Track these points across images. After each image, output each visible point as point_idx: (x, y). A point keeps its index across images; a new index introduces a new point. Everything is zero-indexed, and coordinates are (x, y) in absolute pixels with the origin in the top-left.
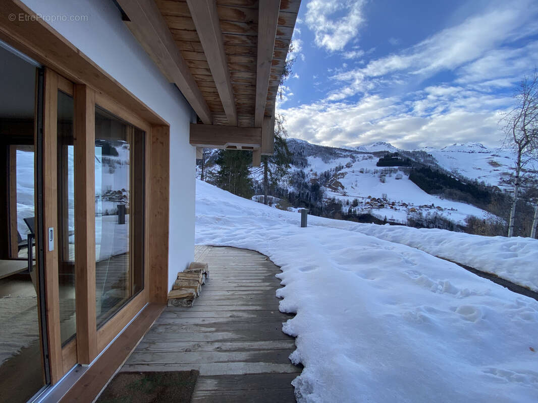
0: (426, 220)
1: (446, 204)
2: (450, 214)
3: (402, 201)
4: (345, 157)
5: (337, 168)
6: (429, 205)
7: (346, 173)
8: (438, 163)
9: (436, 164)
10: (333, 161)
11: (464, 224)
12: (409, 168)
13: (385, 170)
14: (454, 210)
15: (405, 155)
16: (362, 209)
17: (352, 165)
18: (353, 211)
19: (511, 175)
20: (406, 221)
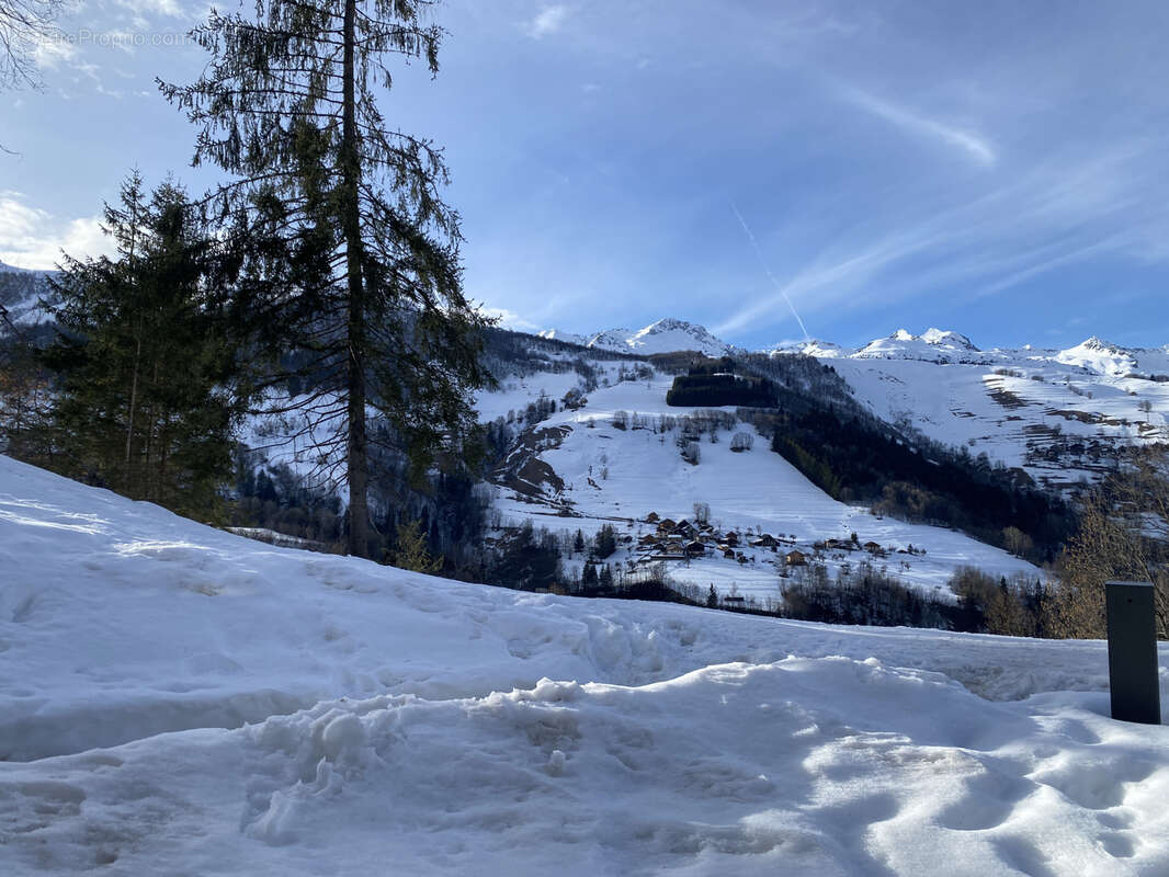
0: (839, 594)
1: (889, 532)
2: (908, 566)
3: (758, 528)
4: (559, 368)
5: (531, 408)
6: (842, 538)
7: (567, 429)
8: (853, 397)
9: (849, 399)
10: (517, 382)
11: (952, 597)
12: (771, 412)
13: (697, 421)
14: (916, 551)
15: (754, 368)
16: (631, 564)
17: (586, 401)
18: (598, 573)
19: (1055, 433)
20: (781, 601)
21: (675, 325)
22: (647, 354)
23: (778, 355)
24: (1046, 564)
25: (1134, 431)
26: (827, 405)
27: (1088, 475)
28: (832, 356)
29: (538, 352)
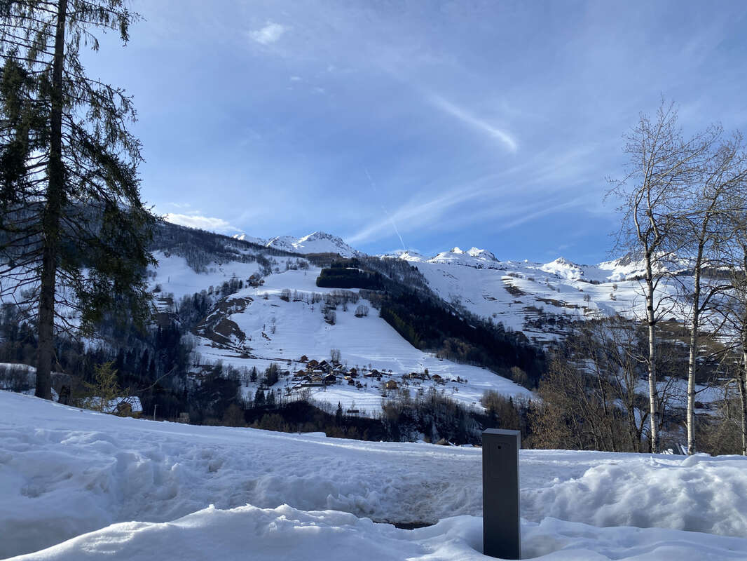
0: (417, 407)
1: (446, 369)
2: (457, 390)
3: (370, 366)
4: (246, 259)
5: (225, 285)
6: (419, 372)
7: (249, 299)
8: (428, 286)
9: (426, 287)
10: (217, 267)
11: (481, 408)
12: (380, 294)
13: (335, 297)
14: (462, 380)
15: (371, 266)
16: (288, 390)
17: (263, 282)
18: (266, 396)
19: (540, 312)
20: (381, 412)
21: (323, 236)
22: (305, 253)
23: (385, 259)
24: (535, 389)
25: (581, 312)
26: (413, 290)
27: (557, 336)
28: (416, 261)
29: (232, 248)
